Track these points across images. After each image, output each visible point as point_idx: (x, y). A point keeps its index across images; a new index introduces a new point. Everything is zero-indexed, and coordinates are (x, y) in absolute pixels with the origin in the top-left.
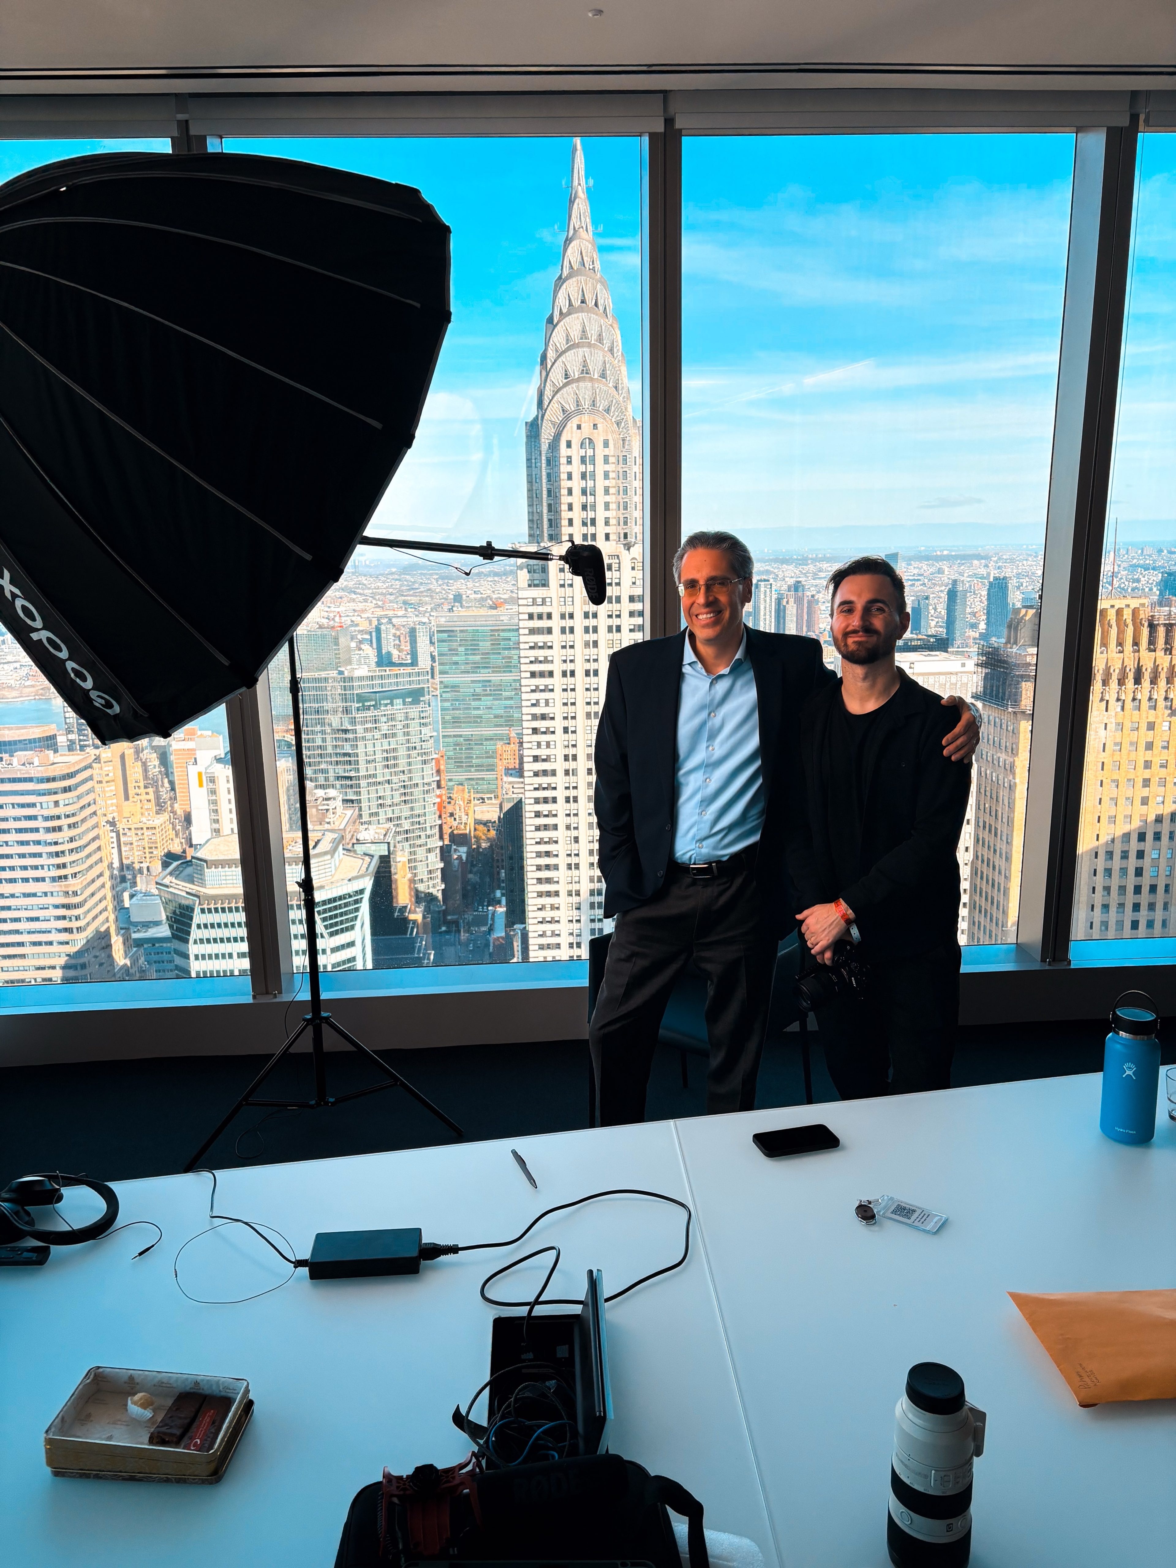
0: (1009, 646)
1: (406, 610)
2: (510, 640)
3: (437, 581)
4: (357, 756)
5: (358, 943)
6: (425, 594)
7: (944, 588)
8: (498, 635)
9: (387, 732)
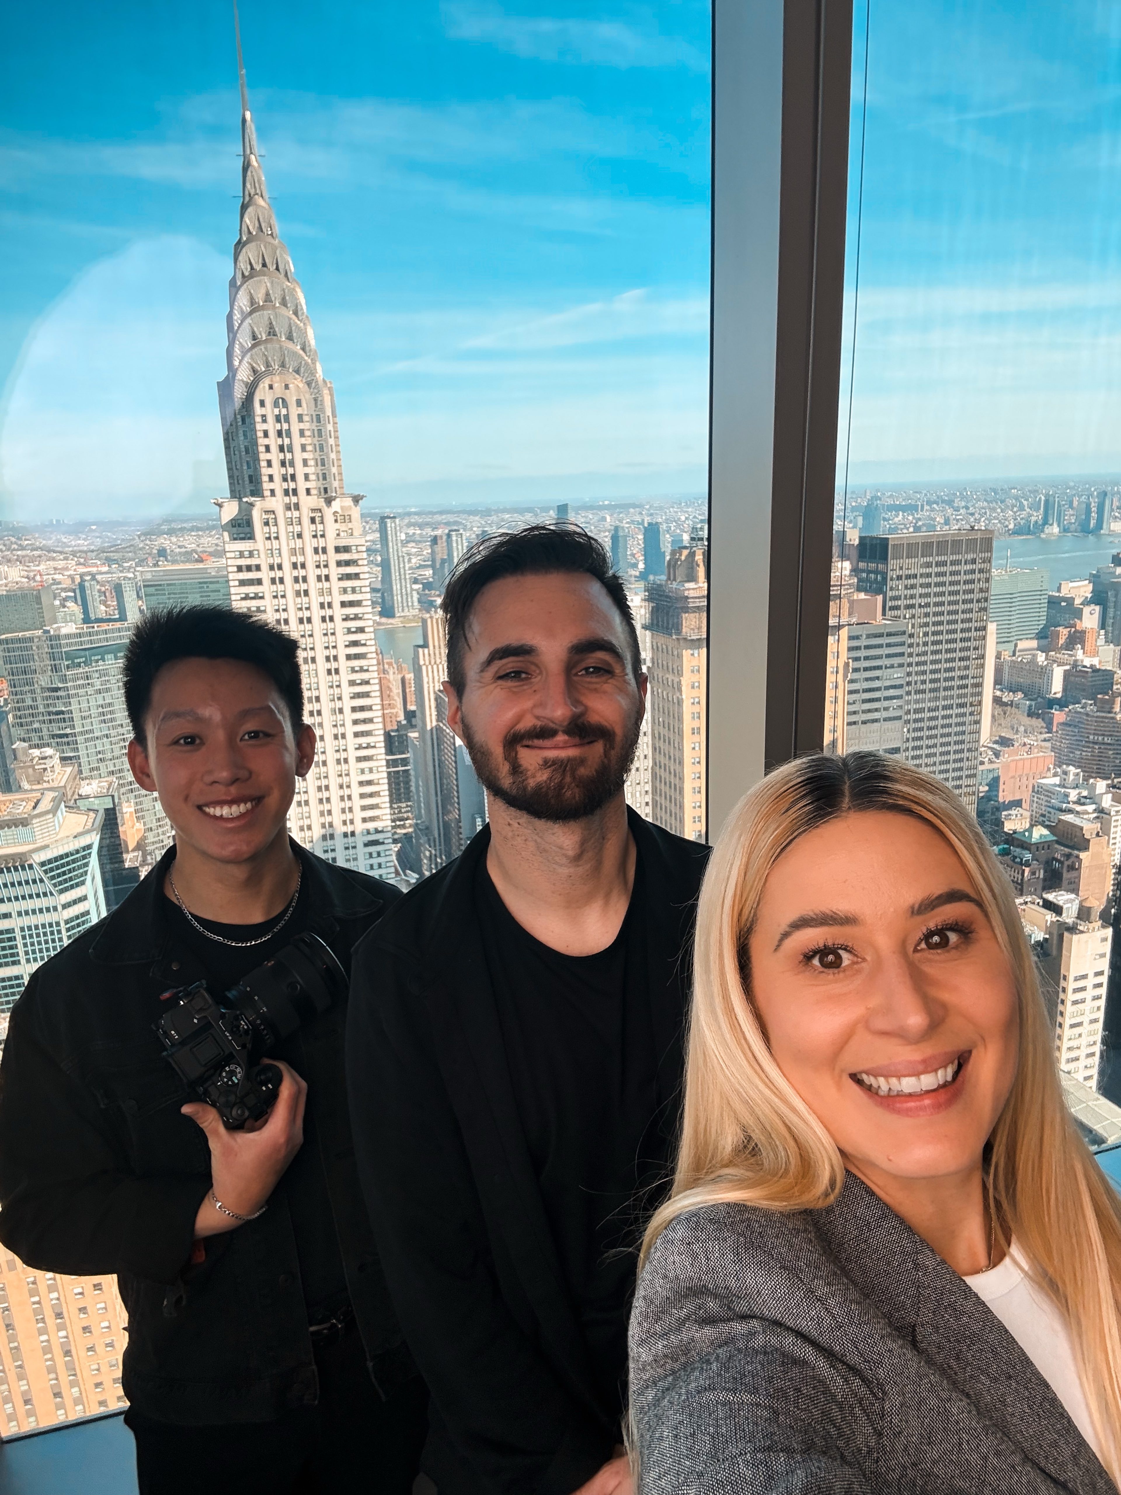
0: (669, 582)
1: (109, 566)
2: (219, 591)
3: (139, 538)
4: (72, 713)
5: (91, 897)
6: (128, 549)
7: (607, 534)
8: (208, 587)
9: (101, 687)
